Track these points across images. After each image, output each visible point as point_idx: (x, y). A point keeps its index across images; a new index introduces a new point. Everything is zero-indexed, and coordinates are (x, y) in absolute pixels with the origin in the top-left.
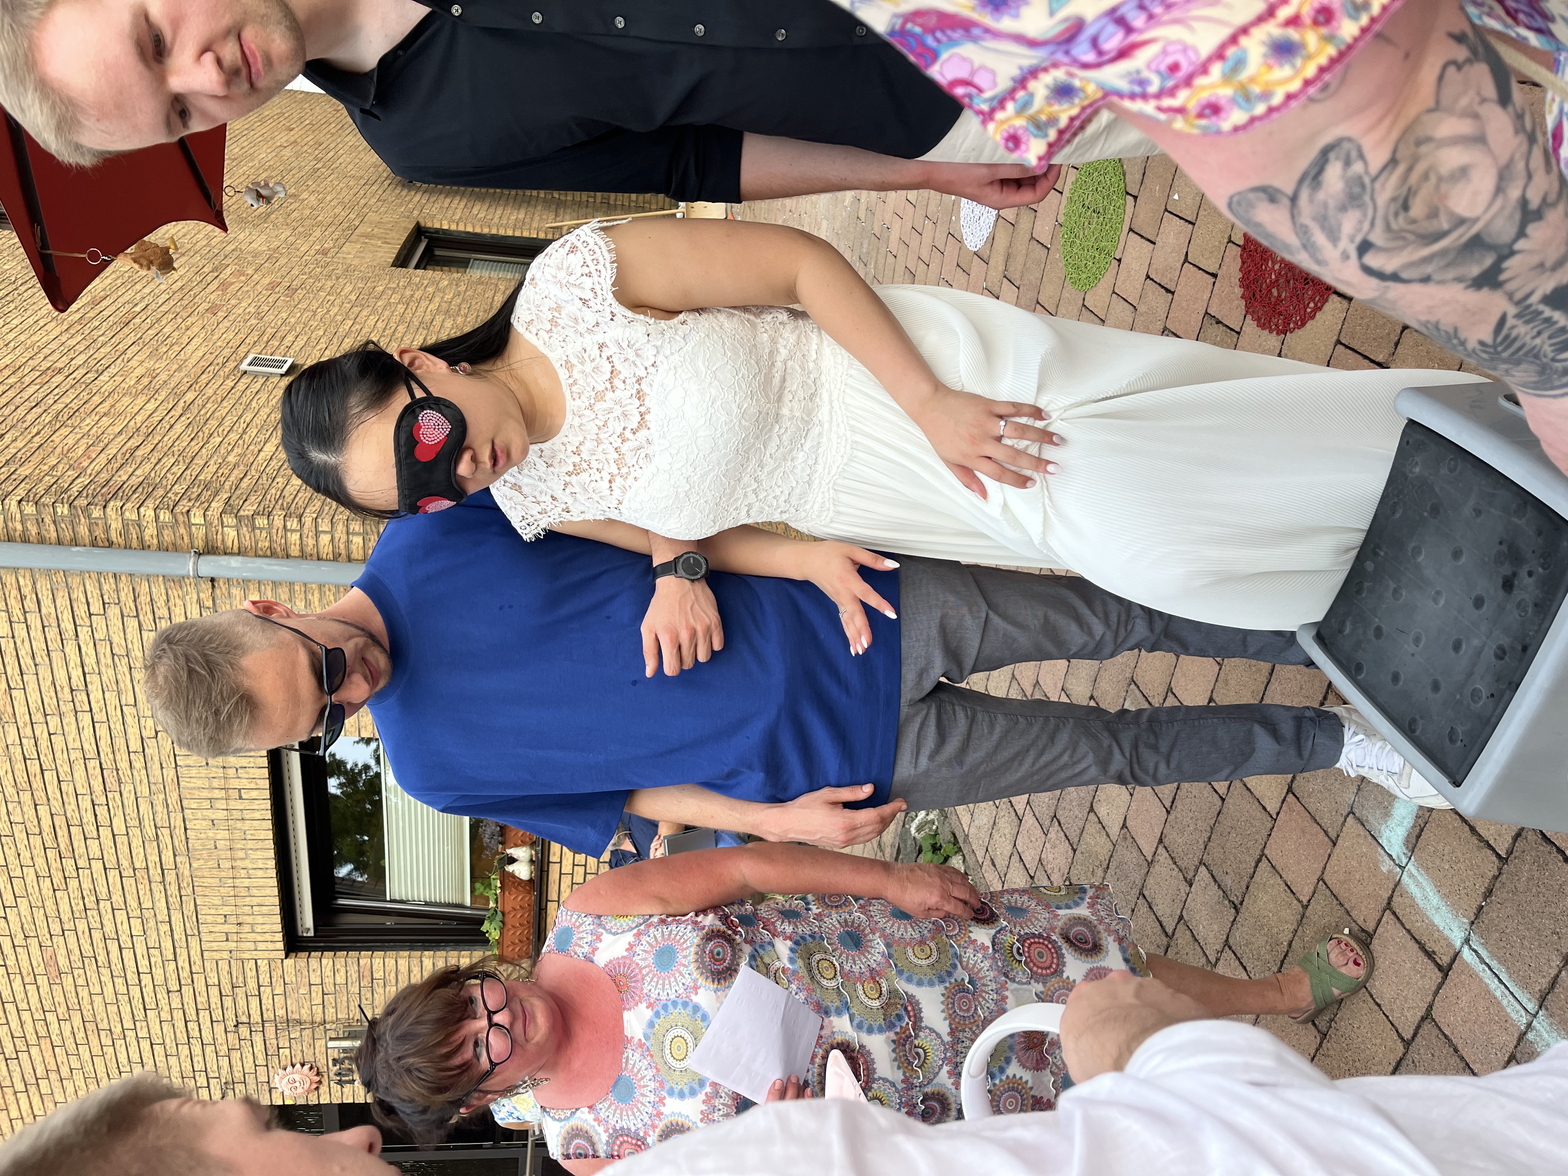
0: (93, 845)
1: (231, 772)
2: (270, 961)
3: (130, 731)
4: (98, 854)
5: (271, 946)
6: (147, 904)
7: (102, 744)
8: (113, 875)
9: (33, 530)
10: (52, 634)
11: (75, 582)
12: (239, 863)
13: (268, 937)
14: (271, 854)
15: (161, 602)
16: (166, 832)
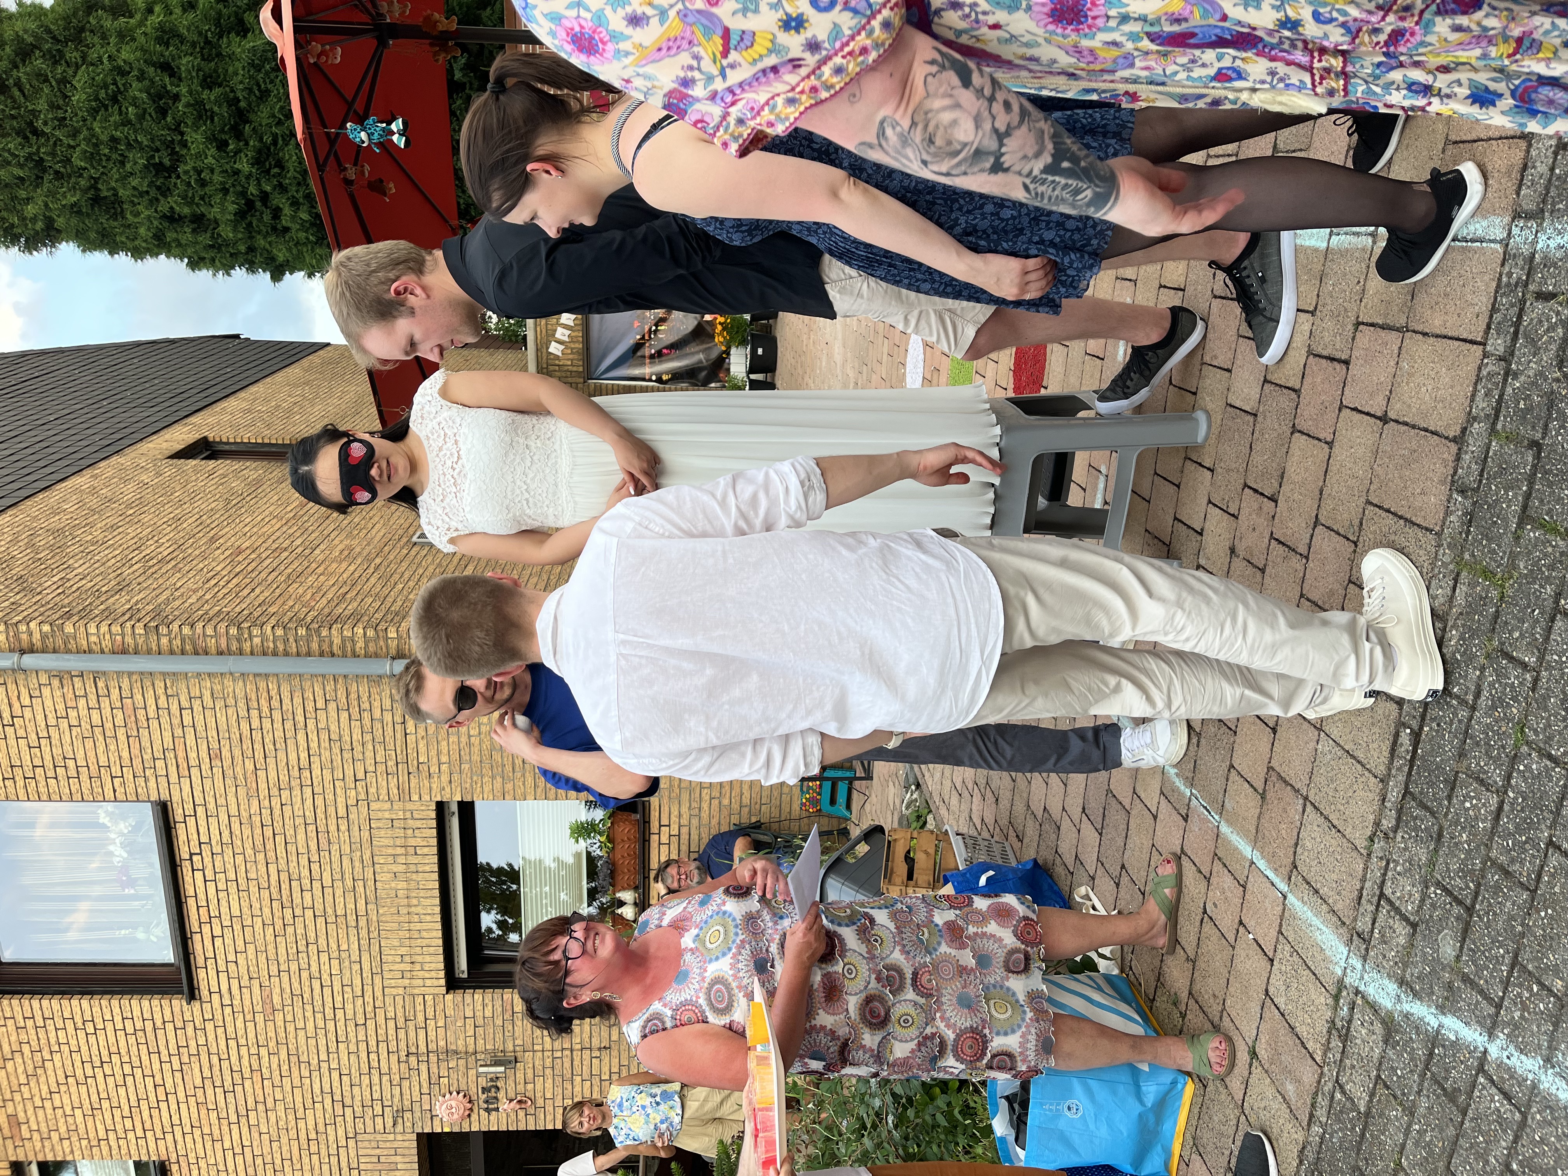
0: (307, 896)
1: (410, 832)
2: (435, 996)
3: (339, 800)
4: (310, 904)
5: (436, 982)
6: (344, 947)
7: (318, 811)
8: (320, 921)
9: (281, 647)
10: (289, 725)
11: (307, 685)
12: (413, 909)
13: (433, 974)
14: (437, 901)
15: (365, 698)
16: (361, 883)
